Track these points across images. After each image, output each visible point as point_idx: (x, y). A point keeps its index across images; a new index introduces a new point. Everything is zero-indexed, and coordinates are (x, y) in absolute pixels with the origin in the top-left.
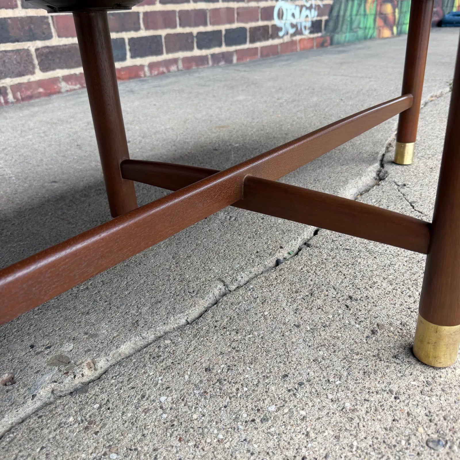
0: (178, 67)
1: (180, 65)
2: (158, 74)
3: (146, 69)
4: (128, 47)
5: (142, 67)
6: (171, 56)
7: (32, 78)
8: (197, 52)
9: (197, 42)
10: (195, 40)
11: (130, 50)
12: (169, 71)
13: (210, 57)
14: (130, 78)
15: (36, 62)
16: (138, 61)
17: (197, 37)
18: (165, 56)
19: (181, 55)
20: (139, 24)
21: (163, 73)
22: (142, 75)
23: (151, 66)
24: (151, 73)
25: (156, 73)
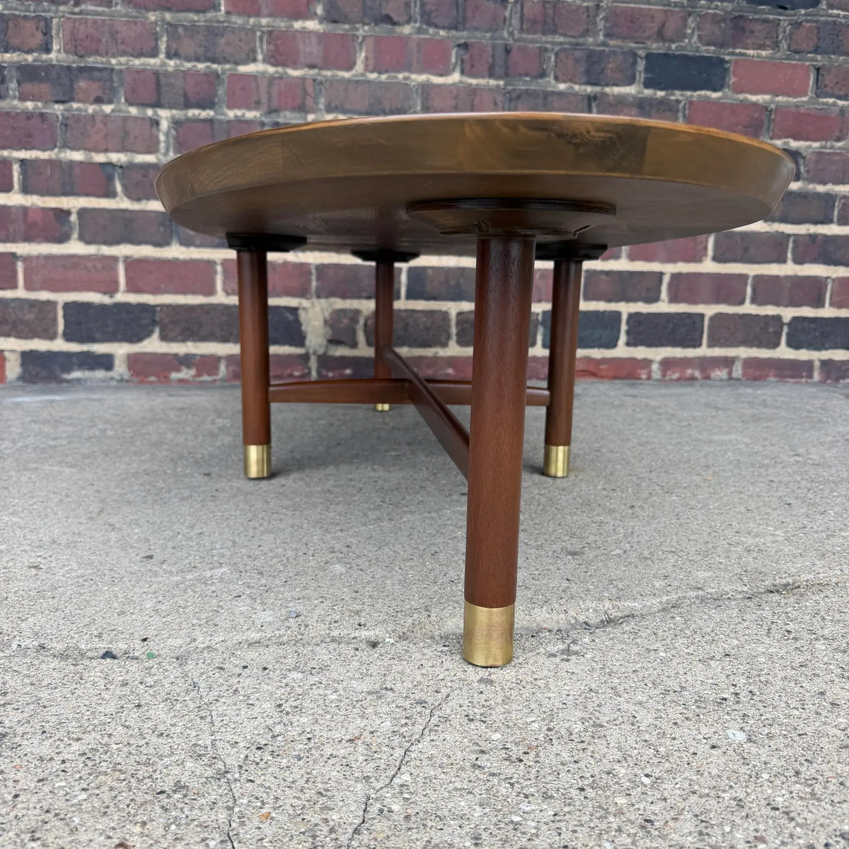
0: (730, 373)
1: (738, 371)
2: (679, 379)
3: (655, 367)
4: (624, 327)
5: (647, 363)
6: (718, 352)
7: (442, 352)
8: (784, 352)
9: (788, 334)
10: (785, 329)
11: (628, 332)
12: (707, 378)
13: (817, 364)
14: (615, 378)
15: (454, 330)
16: (641, 352)
17: (789, 324)
18: (704, 351)
19: (744, 352)
20: (659, 291)
21: (693, 378)
22: (644, 377)
23: (667, 364)
24: (664, 375)
25: (676, 376)
